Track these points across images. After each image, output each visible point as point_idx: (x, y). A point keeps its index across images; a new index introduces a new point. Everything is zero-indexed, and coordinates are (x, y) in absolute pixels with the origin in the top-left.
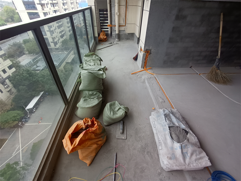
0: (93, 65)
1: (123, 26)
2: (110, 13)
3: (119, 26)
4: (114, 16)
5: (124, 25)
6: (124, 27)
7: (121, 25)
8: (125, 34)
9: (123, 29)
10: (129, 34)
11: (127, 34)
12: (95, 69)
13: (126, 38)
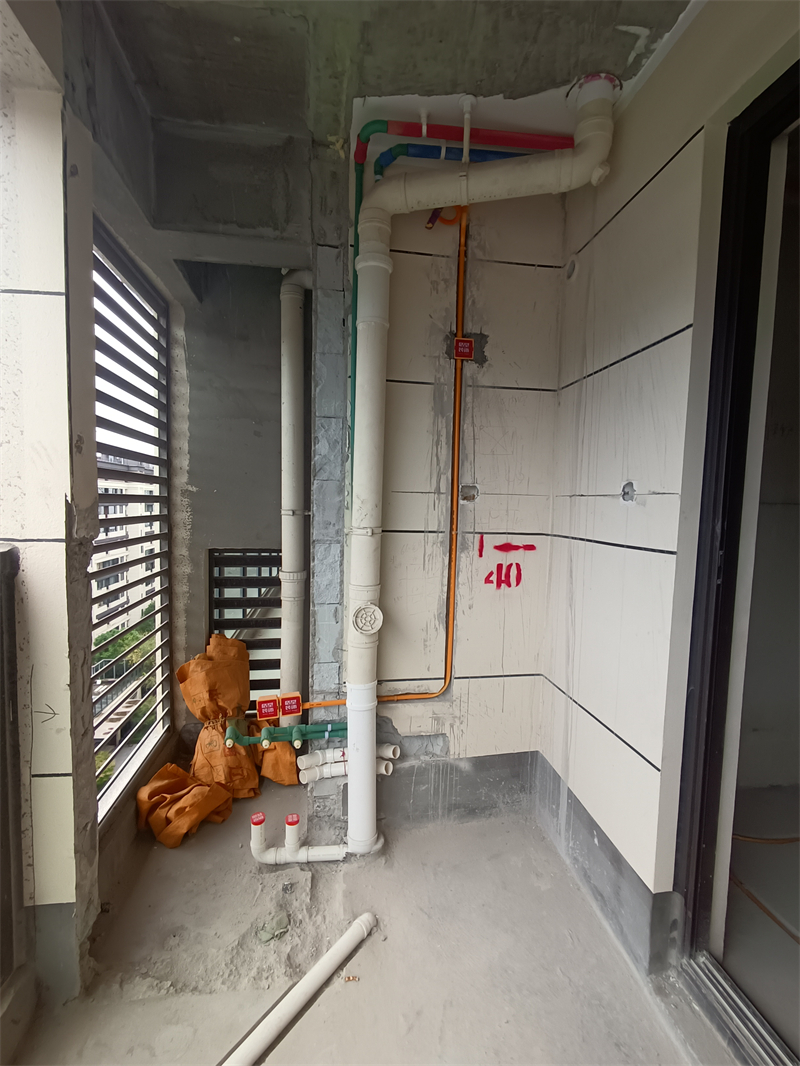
1: (423, 697)
2: (301, 576)
3: (384, 700)
5: (436, 687)
6: (438, 707)
7: (403, 687)
8: (448, 770)
9: (426, 727)
10: (481, 763)
11: (465, 766)
13: (451, 808)
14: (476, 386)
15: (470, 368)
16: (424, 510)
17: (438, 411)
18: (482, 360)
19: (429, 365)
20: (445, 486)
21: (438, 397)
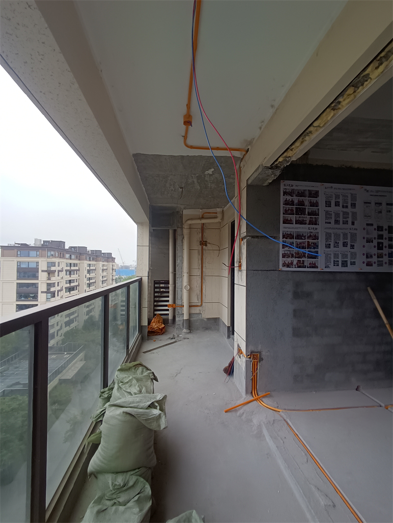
0: (135, 394)
1: (197, 306)
2: (174, 285)
3: (190, 306)
4: (181, 291)
5: (199, 304)
6: (198, 308)
7: (193, 304)
8: (202, 320)
9: (198, 312)
10: (209, 319)
11: (205, 320)
12: (142, 405)
13: (203, 328)
14: (205, 250)
15: (204, 247)
16: (197, 272)
17: (199, 254)
18: (206, 245)
19: (197, 246)
20: (200, 268)
21: (199, 252)
